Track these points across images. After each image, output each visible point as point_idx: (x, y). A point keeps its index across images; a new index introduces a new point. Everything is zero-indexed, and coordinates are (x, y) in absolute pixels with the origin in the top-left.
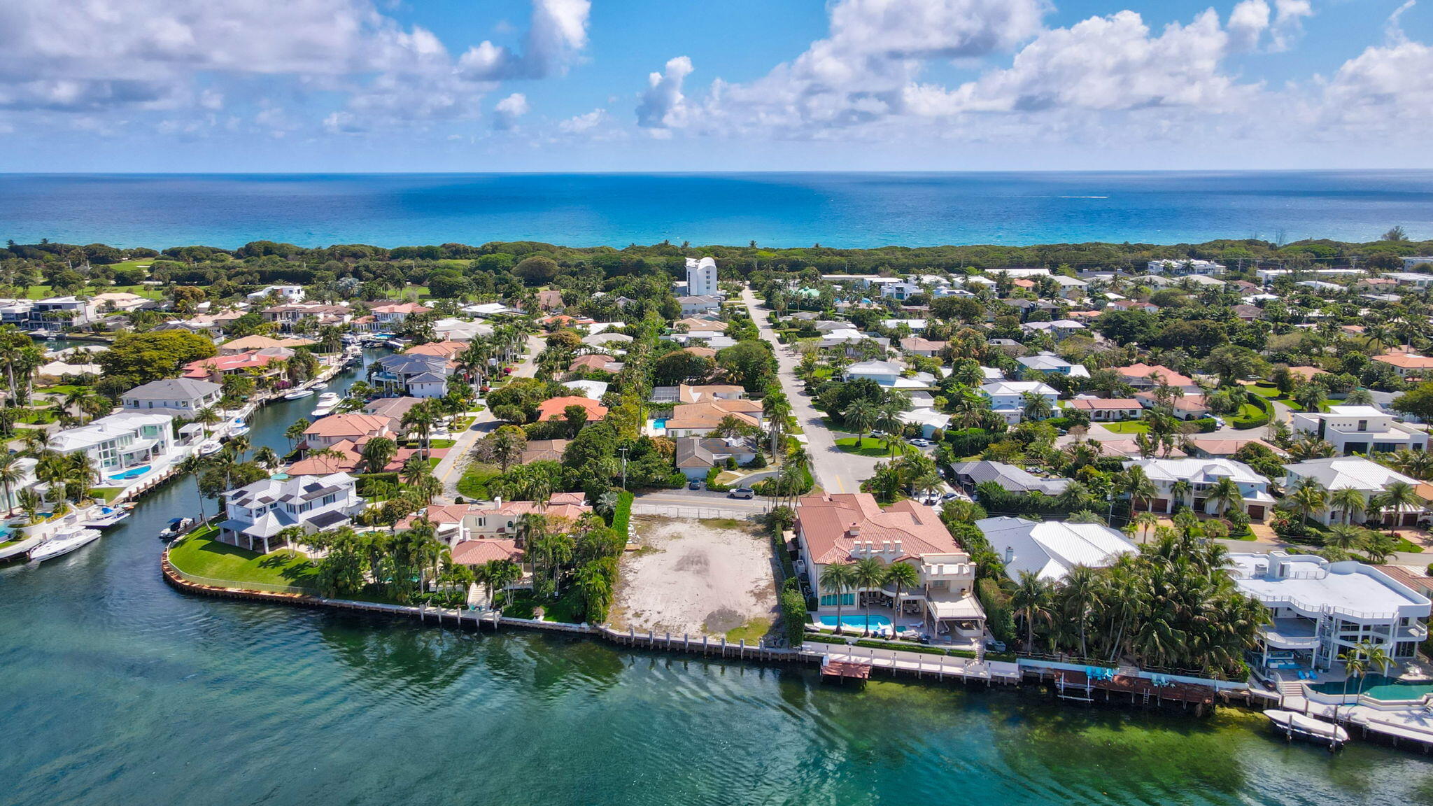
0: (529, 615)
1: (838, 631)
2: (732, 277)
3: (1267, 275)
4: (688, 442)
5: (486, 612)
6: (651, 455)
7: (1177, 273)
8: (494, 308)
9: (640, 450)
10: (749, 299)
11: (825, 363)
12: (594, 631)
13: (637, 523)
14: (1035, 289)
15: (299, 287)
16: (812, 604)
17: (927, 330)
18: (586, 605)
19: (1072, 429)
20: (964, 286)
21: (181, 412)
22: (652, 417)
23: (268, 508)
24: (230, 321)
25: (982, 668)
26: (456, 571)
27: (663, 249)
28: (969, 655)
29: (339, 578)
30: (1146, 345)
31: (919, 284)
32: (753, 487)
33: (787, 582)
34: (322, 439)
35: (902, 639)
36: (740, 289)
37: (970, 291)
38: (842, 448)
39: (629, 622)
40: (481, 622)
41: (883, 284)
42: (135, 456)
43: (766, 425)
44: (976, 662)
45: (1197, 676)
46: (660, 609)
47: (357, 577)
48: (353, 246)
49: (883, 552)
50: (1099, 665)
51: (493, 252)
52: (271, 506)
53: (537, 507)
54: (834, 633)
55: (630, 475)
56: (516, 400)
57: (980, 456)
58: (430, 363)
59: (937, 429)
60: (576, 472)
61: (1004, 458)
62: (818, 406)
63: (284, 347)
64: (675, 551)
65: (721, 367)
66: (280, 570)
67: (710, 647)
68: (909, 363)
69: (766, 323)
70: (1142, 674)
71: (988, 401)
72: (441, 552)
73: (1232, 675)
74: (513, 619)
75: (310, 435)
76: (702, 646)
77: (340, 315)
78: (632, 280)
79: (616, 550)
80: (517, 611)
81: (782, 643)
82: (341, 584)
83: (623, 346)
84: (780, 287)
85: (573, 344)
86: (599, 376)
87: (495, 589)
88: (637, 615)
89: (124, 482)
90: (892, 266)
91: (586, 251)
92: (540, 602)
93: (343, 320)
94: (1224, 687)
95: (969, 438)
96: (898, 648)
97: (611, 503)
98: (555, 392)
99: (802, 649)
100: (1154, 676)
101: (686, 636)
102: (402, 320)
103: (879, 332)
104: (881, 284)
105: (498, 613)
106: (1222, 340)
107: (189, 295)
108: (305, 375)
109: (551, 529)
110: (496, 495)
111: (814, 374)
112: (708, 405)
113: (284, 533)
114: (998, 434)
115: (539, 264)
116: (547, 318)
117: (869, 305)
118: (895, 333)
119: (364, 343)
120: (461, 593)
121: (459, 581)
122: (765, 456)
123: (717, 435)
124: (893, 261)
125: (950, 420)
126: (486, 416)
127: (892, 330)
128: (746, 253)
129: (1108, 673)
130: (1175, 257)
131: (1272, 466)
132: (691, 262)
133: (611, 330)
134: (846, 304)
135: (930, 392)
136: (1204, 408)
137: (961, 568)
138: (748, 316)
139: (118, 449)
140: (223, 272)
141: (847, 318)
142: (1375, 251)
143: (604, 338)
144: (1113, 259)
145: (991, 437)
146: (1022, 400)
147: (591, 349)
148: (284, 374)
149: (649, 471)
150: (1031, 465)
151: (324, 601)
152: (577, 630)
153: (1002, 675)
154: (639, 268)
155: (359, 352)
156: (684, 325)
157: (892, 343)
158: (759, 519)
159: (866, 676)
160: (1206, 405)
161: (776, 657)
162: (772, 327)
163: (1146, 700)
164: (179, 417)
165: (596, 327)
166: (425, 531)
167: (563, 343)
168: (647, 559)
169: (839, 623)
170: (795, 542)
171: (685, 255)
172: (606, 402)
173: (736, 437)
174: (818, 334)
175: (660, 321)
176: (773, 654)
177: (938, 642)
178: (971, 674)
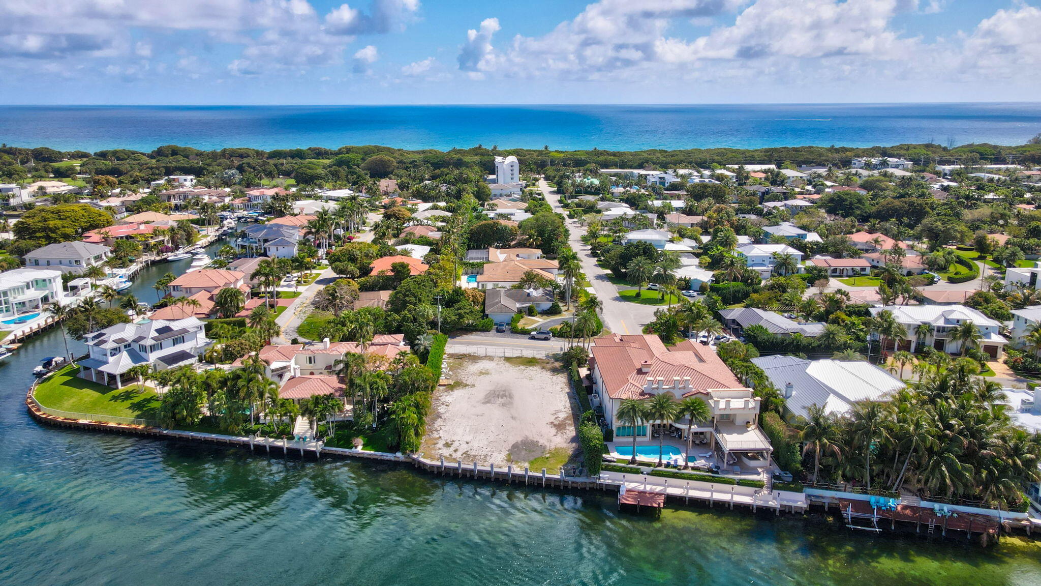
0: (349, 445)
1: (633, 461)
2: (531, 170)
3: (944, 170)
4: (495, 293)
5: (310, 442)
6: (463, 303)
7: (875, 167)
8: (345, 193)
9: (453, 299)
10: (543, 187)
11: (605, 233)
12: (407, 460)
13: (451, 361)
14: (766, 179)
15: (192, 177)
16: (608, 436)
17: (686, 208)
18: (400, 436)
19: (817, 282)
20: (712, 176)
21: (72, 269)
22: (466, 274)
23: (122, 348)
24: (134, 201)
25: (771, 497)
26: (283, 405)
27: (477, 151)
28: (758, 485)
29: (177, 411)
30: (864, 219)
31: (677, 175)
32: (551, 331)
33: (584, 415)
34: (184, 290)
35: (693, 468)
36: (537, 180)
37: (717, 180)
38: (624, 298)
39: (440, 451)
40: (305, 451)
41: (649, 175)
42: (27, 304)
43: (561, 280)
44: (765, 492)
45: (978, 506)
46: (468, 439)
47: (193, 410)
48: (240, 149)
49: (674, 388)
50: (882, 495)
51: (347, 153)
52: (125, 346)
53: (360, 346)
54: (630, 463)
55: (445, 319)
56: (353, 259)
57: (742, 304)
58: (284, 231)
59: (703, 282)
60: (397, 317)
61: (764, 305)
62: (602, 265)
63: (171, 220)
64: (483, 386)
65: (523, 234)
66: (128, 403)
67: (514, 476)
68: (673, 233)
69: (558, 204)
70: (924, 504)
71: (744, 259)
72: (268, 388)
73: (1013, 506)
74: (334, 449)
75: (174, 287)
76: (507, 474)
77: (221, 197)
78: (452, 171)
79: (429, 386)
80: (339, 440)
81: (581, 472)
82: (178, 416)
83: (444, 220)
84: (568, 177)
85: (404, 218)
86: (423, 241)
87: (320, 420)
88: (447, 445)
89: (13, 326)
90: (654, 163)
91: (418, 152)
92: (360, 432)
93: (224, 201)
94: (1006, 517)
95: (732, 289)
96: (690, 478)
97: (427, 343)
98: (385, 252)
99: (599, 478)
100: (937, 506)
101: (492, 466)
102: (269, 200)
103: (648, 209)
104: (646, 176)
105: (320, 443)
106: (927, 213)
107: (105, 182)
108: (185, 241)
109: (370, 367)
110: (326, 337)
111: (598, 240)
112: (512, 263)
113: (133, 370)
114: (756, 287)
115: (381, 161)
116: (385, 200)
117: (638, 190)
118: (661, 210)
119: (239, 218)
120: (288, 425)
121: (285, 415)
122: (561, 304)
123: (520, 287)
124: (655, 159)
125: (713, 276)
126: (328, 273)
127: (658, 208)
128: (542, 154)
129: (891, 502)
130: (873, 156)
131: (1000, 311)
132: (498, 159)
133: (435, 208)
134: (621, 190)
135: (694, 254)
136: (922, 266)
137: (747, 402)
138: (543, 199)
139: (11, 299)
140: (137, 167)
141: (621, 200)
142: (1025, 151)
143: (429, 214)
144: (824, 158)
145: (750, 288)
146: (772, 260)
147: (418, 221)
148: (168, 241)
149: (461, 316)
150: (785, 312)
151: (165, 432)
152: (393, 459)
153: (790, 504)
154: (459, 164)
155: (233, 225)
156: (493, 204)
157: (658, 217)
158: (556, 358)
159: (662, 505)
160: (923, 263)
161: (575, 485)
162: (562, 207)
163: (931, 530)
164: (70, 273)
165: (423, 206)
166: (256, 368)
167: (396, 217)
168: (458, 393)
169: (634, 453)
170: (589, 377)
171: (495, 154)
172: (427, 260)
173: (535, 289)
174: (599, 212)
175: (474, 201)
176: (573, 482)
177: (728, 472)
178: (760, 503)
